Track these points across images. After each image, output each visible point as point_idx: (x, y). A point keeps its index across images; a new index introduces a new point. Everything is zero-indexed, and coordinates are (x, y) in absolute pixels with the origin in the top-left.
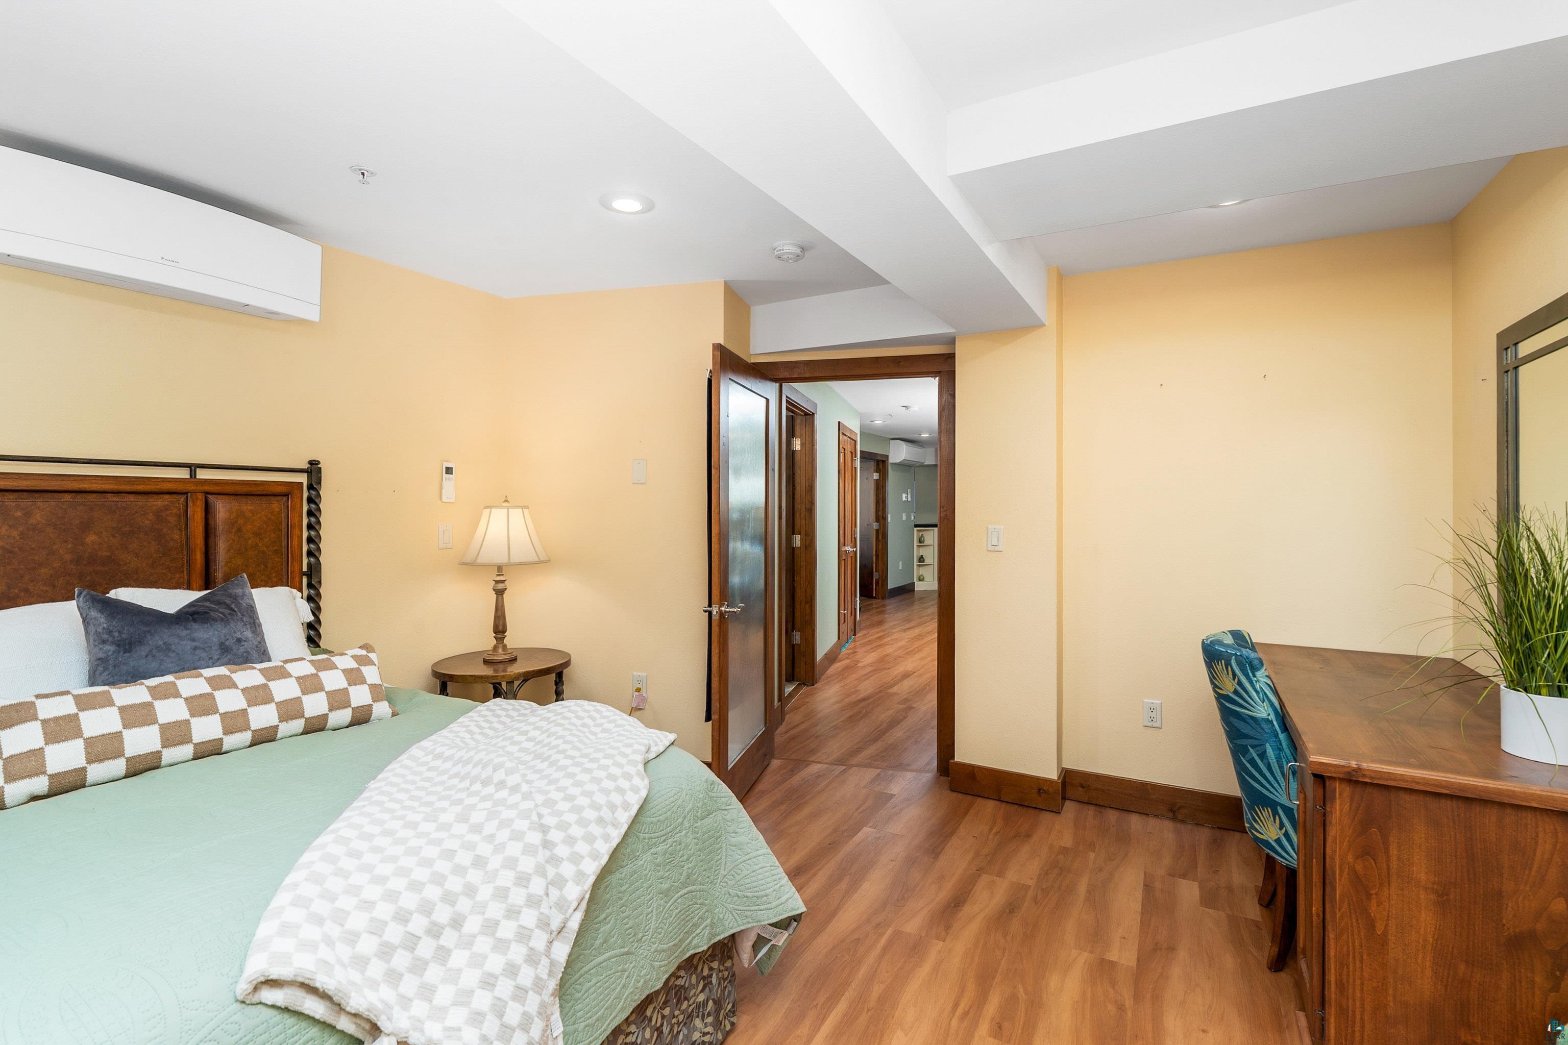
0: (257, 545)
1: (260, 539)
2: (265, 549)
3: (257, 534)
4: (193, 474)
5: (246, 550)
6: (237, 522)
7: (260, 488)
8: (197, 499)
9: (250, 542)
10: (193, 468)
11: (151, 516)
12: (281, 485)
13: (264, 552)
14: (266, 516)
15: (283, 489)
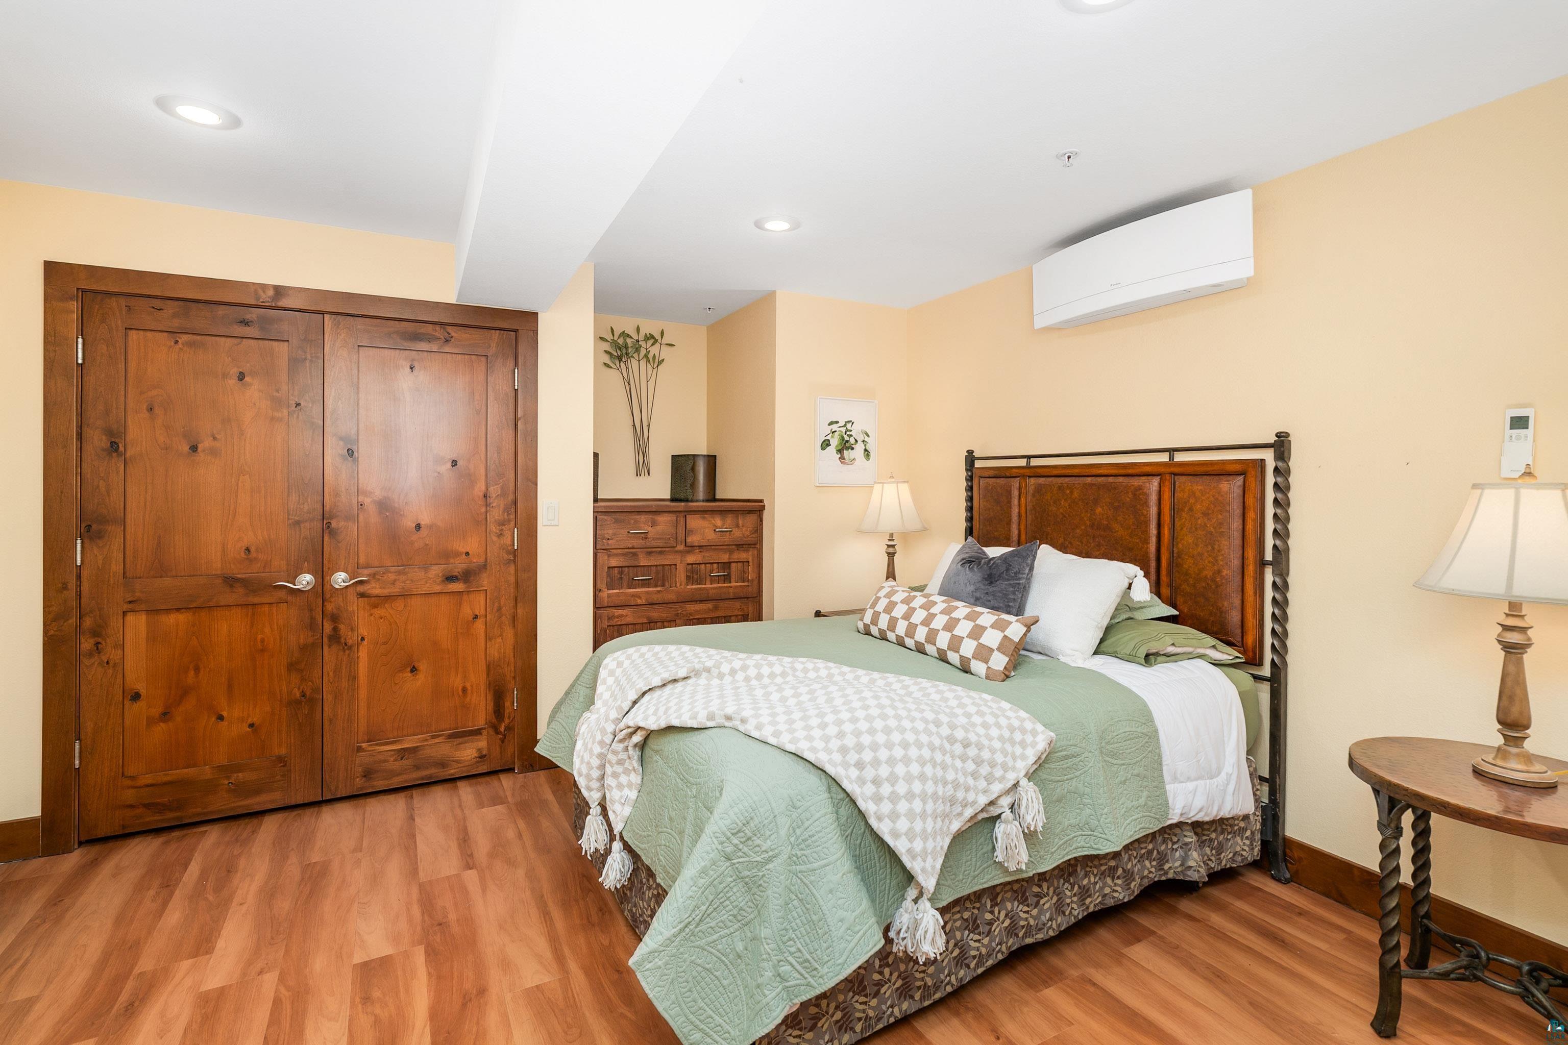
0: (1205, 524)
1: (1208, 519)
2: (1212, 530)
3: (1205, 514)
4: (1171, 458)
5: (1196, 529)
6: (1188, 501)
7: (1216, 468)
8: (1166, 479)
9: (1199, 522)
10: (1171, 451)
11: (1130, 495)
12: (1236, 463)
13: (1211, 533)
14: (1213, 496)
15: (1238, 468)
